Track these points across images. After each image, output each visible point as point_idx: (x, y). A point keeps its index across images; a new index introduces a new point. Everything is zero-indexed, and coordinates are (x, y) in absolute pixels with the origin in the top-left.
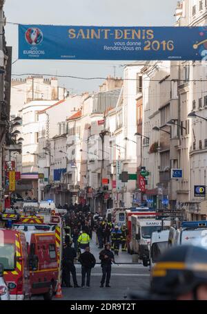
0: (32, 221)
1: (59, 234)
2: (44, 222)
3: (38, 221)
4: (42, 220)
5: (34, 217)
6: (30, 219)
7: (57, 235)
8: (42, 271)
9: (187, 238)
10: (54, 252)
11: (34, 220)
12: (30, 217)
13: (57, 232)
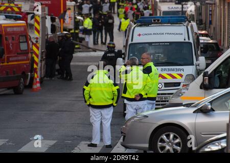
0: (9, 9)
1: (38, 23)
2: (22, 10)
3: (16, 9)
4: (20, 8)
5: (12, 5)
6: (7, 7)
7: (36, 25)
8: (10, 63)
9: (139, 35)
10: (26, 44)
11: (11, 8)
12: (7, 5)
13: (36, 21)
